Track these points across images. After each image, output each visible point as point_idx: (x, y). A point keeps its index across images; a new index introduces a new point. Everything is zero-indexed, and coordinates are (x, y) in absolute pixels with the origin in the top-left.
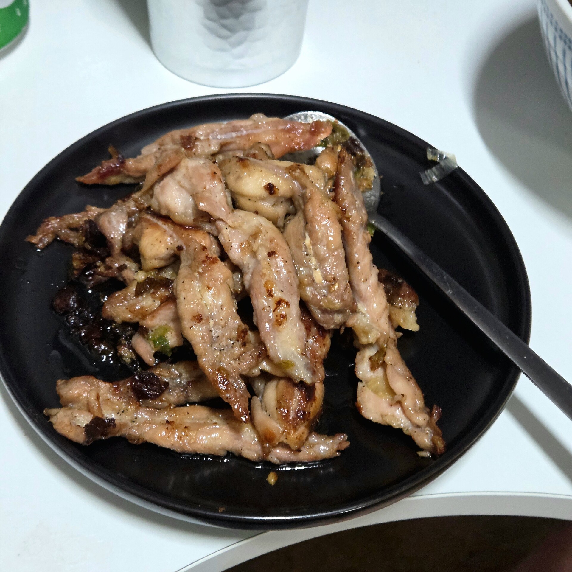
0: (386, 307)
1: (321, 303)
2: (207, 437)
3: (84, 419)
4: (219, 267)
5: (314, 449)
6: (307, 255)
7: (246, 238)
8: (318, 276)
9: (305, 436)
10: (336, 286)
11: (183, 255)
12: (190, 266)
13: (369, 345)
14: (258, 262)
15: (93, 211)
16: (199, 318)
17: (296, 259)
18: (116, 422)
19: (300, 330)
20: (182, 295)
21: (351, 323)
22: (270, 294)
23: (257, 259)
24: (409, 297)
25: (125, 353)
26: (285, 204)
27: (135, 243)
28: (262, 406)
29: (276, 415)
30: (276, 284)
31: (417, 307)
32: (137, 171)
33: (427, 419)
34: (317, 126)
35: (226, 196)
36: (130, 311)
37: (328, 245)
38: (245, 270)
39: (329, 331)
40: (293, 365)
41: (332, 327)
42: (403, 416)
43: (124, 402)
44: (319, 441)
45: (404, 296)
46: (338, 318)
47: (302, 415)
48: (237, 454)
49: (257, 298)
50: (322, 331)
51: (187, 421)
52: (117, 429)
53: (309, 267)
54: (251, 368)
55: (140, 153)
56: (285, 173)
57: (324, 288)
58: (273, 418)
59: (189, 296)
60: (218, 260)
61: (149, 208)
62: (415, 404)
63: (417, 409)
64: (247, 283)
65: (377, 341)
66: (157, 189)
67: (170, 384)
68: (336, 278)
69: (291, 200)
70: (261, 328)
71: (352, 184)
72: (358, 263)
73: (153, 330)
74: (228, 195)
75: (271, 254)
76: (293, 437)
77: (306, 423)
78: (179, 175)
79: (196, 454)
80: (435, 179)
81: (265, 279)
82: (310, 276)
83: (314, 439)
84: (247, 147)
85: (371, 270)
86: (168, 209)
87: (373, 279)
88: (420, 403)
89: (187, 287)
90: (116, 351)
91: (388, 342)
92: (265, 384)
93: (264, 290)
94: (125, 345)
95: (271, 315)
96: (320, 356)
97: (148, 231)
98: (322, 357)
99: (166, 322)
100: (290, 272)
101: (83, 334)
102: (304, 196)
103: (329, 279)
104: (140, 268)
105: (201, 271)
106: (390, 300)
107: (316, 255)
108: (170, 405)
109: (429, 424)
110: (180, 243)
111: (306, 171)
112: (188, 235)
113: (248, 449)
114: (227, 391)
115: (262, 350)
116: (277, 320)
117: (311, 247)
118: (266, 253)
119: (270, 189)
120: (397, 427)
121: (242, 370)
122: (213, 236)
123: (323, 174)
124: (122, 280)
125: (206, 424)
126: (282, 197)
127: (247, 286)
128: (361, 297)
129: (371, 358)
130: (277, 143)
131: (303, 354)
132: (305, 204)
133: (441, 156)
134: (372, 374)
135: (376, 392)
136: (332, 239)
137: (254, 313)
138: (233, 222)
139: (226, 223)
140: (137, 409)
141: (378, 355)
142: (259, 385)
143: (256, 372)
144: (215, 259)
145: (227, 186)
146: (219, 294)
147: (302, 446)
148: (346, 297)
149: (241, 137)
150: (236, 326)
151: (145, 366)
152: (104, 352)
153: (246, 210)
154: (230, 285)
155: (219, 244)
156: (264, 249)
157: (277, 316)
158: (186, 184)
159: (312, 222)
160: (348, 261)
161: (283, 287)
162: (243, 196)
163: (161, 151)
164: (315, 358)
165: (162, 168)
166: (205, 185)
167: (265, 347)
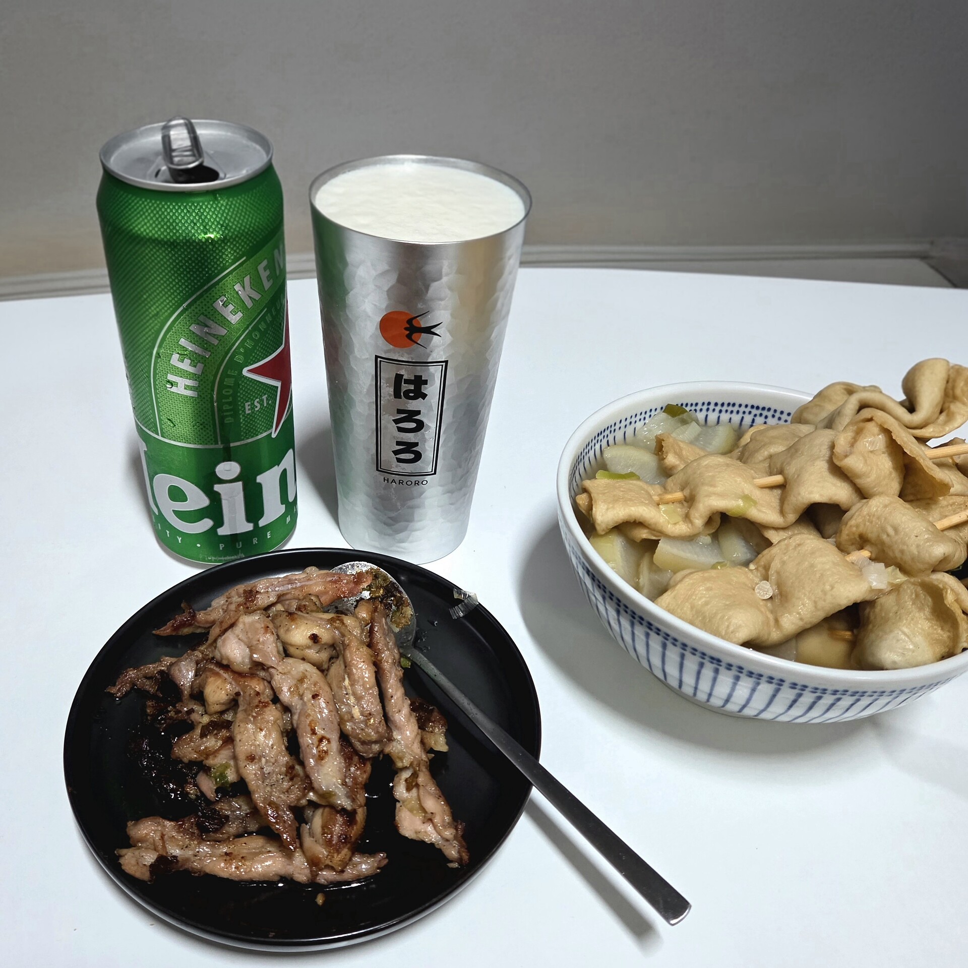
0: (418, 733)
1: (360, 736)
2: (262, 866)
3: (150, 858)
4: (270, 711)
5: (357, 869)
6: (347, 694)
7: (294, 682)
8: (356, 712)
9: (348, 857)
10: (372, 721)
11: (241, 700)
12: (245, 711)
13: (405, 768)
14: (304, 704)
15: (168, 660)
16: (251, 758)
17: (337, 698)
18: (178, 859)
19: (340, 763)
20: (238, 738)
21: (387, 750)
22: (314, 732)
23: (303, 701)
24: (439, 722)
25: (191, 790)
26: (328, 650)
27: (201, 689)
28: (310, 833)
29: (321, 840)
30: (318, 722)
31: (446, 730)
32: (207, 622)
33: (454, 834)
34: (359, 577)
35: (277, 647)
36: (195, 752)
37: (364, 685)
38: (293, 710)
39: (369, 759)
40: (335, 795)
41: (371, 755)
42: (434, 832)
43: (187, 838)
44: (362, 860)
45: (435, 721)
46: (376, 748)
47: (344, 839)
48: (289, 878)
49: (303, 736)
50: (363, 760)
51: (244, 852)
52: (180, 864)
53: (348, 705)
54: (299, 799)
55: (210, 606)
56: (327, 624)
57: (362, 722)
58: (319, 844)
59: (244, 738)
60: (269, 704)
61: (213, 658)
62: (444, 820)
63: (446, 824)
64: (295, 722)
65: (411, 764)
66: (220, 642)
67: (231, 816)
68: (372, 713)
69: (333, 646)
70: (306, 763)
71: (385, 629)
72: (392, 697)
73: (215, 767)
74: (280, 645)
75: (315, 696)
76: (337, 858)
77: (349, 845)
78: (238, 629)
79: (252, 882)
80: (461, 614)
81: (311, 718)
82: (350, 713)
83: (357, 859)
84: (301, 597)
85: (403, 702)
86: (228, 659)
87: (406, 710)
88: (447, 819)
89: (242, 730)
90: (183, 788)
91: (419, 765)
92: (314, 812)
93: (308, 729)
94: (190, 783)
95: (315, 751)
96: (361, 783)
97: (211, 680)
98: (363, 783)
99: (226, 760)
100: (332, 711)
101: (154, 775)
102: (343, 642)
103: (365, 715)
104: (206, 713)
105: (254, 714)
106: (422, 726)
107: (354, 694)
108: (229, 838)
109: (455, 838)
110: (237, 689)
111: (345, 622)
112: (245, 682)
113: (299, 874)
114: (277, 823)
115: (307, 783)
116: (319, 756)
117: (350, 687)
118: (311, 696)
119: (314, 638)
120: (429, 842)
121: (291, 802)
122: (267, 681)
123: (360, 623)
124: (190, 722)
125: (261, 853)
126: (325, 644)
127: (295, 725)
128: (396, 726)
129: (406, 780)
130: (325, 593)
131: (342, 784)
132: (344, 650)
133: (465, 594)
134: (407, 794)
135: (411, 811)
136: (367, 680)
137: (301, 750)
138: (283, 669)
139: (278, 670)
140: (199, 844)
141: (412, 778)
142: (309, 812)
143: (304, 802)
144: (267, 703)
145: (278, 637)
146: (270, 735)
147: (345, 867)
148: (380, 730)
149: (296, 588)
150: (285, 762)
151: (208, 802)
152: (173, 790)
153: (295, 658)
154: (280, 725)
155: (272, 688)
156: (309, 692)
157: (319, 752)
158: (244, 638)
159: (350, 666)
160: (382, 697)
161: (326, 725)
162: (292, 645)
163: (227, 603)
164: (356, 784)
165: (223, 624)
166: (259, 638)
167: (311, 780)
